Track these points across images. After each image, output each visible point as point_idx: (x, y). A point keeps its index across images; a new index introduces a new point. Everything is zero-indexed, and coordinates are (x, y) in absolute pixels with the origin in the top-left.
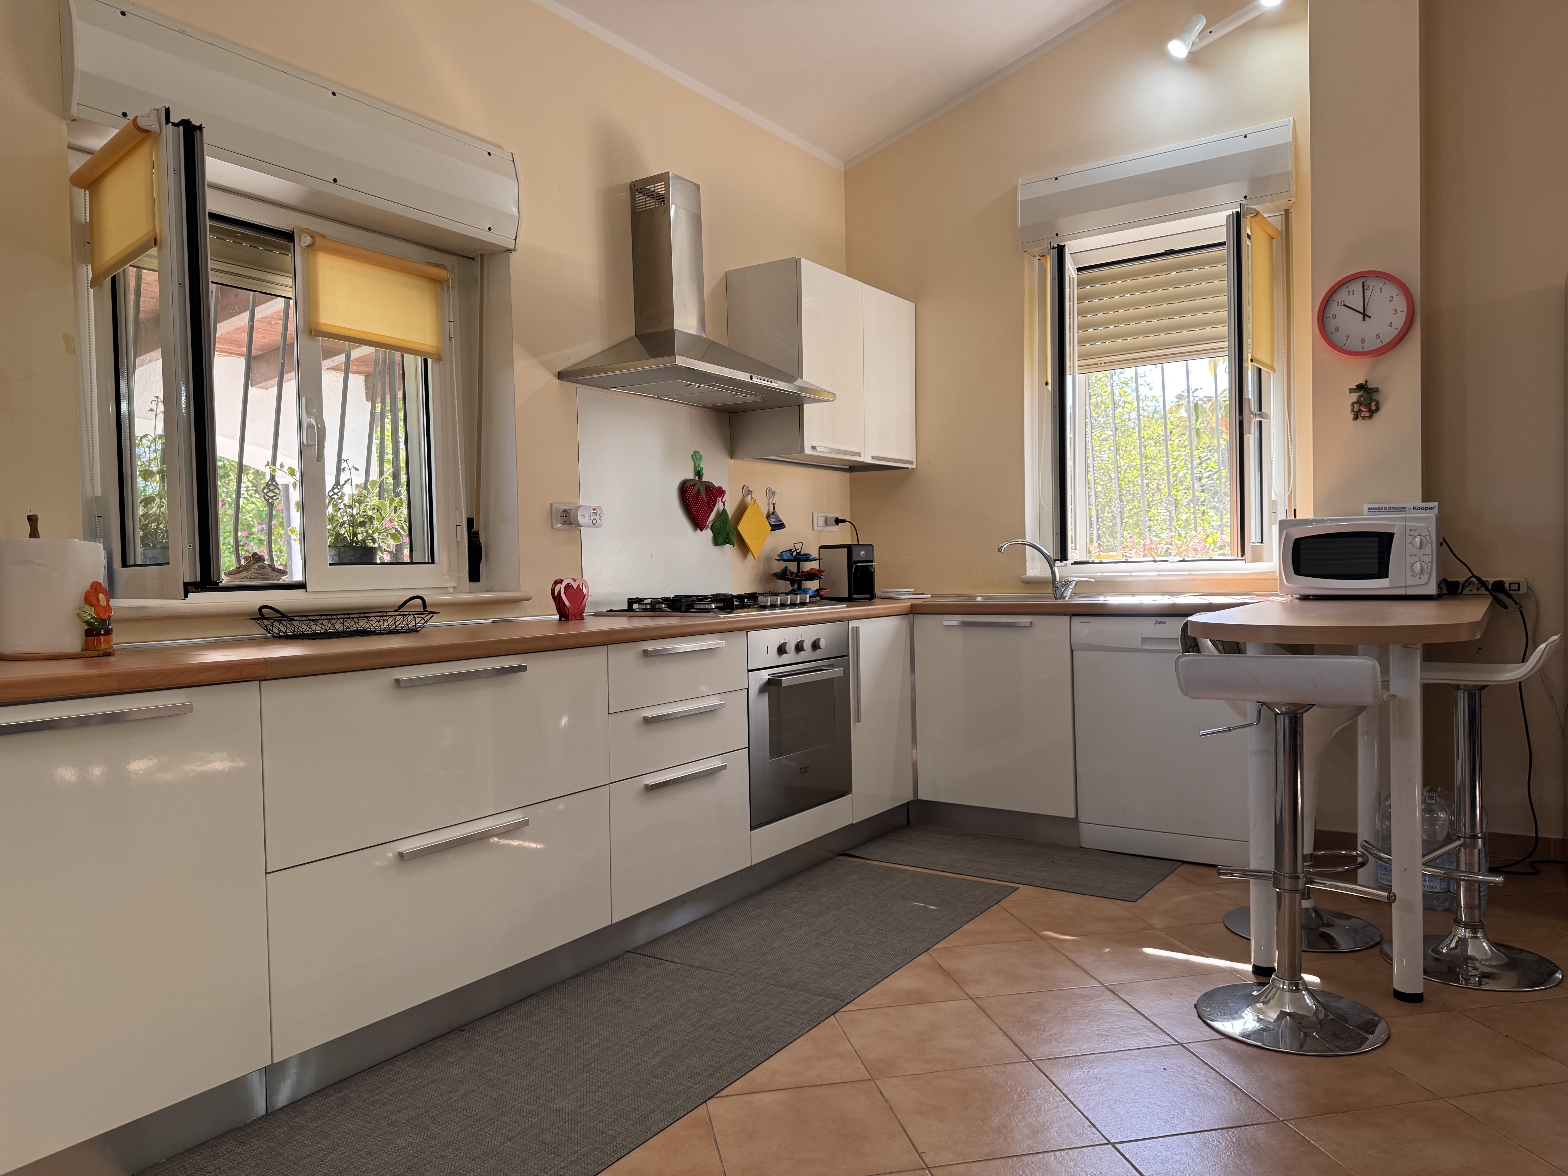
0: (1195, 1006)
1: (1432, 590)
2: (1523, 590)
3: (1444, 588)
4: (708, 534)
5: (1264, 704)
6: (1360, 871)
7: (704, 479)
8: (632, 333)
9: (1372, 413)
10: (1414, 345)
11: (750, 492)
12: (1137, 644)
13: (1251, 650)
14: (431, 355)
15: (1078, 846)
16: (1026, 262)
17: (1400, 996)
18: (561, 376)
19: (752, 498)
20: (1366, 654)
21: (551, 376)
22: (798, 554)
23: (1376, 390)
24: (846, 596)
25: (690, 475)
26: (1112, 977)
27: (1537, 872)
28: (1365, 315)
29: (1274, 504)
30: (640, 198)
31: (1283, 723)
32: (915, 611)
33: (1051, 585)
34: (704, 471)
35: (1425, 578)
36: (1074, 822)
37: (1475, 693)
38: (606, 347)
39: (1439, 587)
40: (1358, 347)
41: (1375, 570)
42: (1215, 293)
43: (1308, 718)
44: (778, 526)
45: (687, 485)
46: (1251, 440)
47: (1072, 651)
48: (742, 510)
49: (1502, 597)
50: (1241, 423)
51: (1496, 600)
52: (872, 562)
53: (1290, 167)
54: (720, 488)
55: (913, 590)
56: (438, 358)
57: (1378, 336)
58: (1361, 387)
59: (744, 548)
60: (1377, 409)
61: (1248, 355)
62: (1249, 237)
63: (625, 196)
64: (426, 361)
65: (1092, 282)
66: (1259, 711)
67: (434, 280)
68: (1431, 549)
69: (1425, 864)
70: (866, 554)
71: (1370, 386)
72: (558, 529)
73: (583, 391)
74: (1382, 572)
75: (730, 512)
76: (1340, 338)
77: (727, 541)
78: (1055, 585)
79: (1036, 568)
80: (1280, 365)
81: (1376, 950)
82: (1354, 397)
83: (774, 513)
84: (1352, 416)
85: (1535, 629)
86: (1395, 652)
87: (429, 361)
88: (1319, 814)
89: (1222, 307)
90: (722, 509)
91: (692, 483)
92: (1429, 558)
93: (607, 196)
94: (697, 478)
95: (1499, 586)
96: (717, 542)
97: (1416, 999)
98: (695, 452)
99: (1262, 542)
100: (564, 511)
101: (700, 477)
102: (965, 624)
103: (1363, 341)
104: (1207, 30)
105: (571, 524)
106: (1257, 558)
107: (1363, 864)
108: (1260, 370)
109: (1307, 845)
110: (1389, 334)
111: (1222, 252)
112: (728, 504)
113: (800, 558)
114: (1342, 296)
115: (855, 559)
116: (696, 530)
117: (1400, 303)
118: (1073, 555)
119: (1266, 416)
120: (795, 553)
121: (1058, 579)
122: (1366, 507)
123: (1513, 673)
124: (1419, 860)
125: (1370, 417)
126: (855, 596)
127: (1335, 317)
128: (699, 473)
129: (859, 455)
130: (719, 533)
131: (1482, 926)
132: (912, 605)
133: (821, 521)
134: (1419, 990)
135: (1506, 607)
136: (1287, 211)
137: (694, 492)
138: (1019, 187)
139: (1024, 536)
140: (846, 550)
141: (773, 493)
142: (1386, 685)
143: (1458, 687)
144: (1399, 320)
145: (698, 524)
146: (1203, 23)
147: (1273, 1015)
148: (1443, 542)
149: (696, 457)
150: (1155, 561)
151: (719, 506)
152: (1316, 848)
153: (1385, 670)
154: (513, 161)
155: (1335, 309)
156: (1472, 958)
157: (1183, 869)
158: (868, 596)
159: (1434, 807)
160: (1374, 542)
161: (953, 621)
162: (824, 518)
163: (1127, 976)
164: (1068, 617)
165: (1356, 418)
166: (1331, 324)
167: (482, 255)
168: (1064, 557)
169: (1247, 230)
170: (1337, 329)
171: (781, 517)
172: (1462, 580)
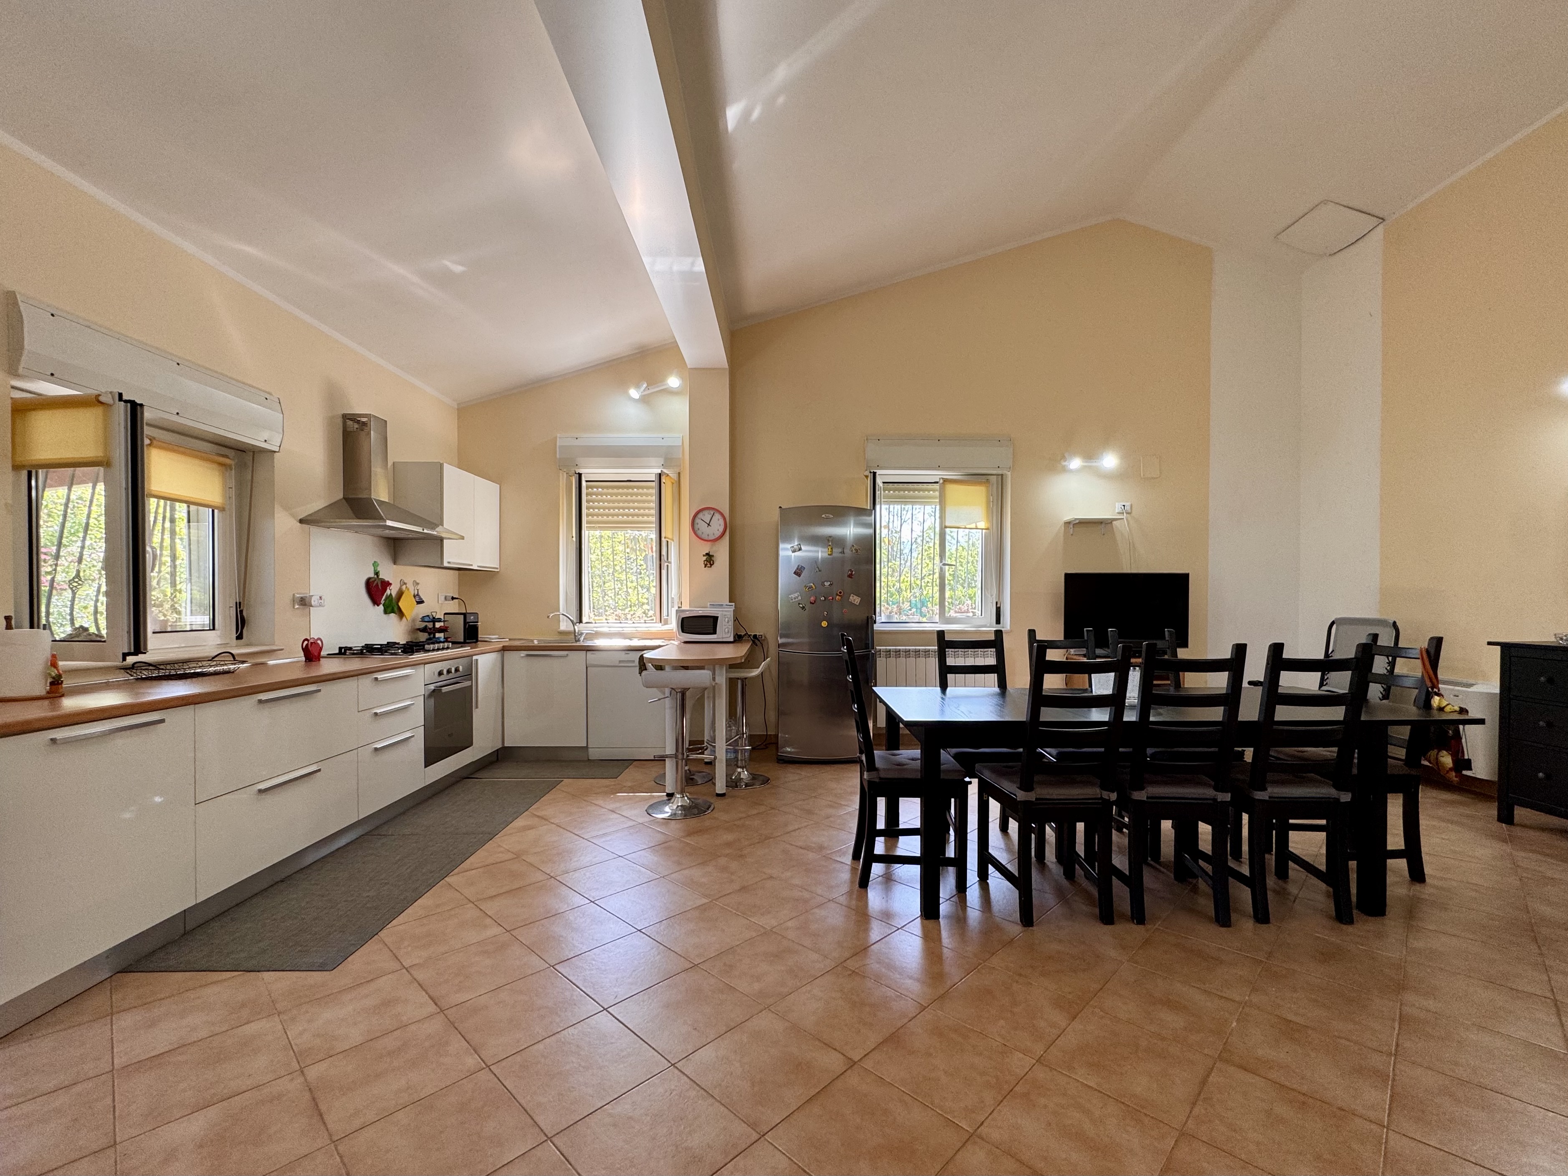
0: (646, 811)
1: (732, 639)
2: (763, 638)
3: (736, 637)
4: (381, 607)
5: (672, 689)
6: (705, 752)
7: (380, 577)
8: (341, 496)
9: (711, 565)
10: (727, 537)
11: (405, 584)
12: (617, 664)
13: (667, 668)
14: (217, 508)
15: (586, 759)
16: (561, 475)
17: (718, 795)
18: (301, 521)
19: (406, 587)
20: (708, 669)
21: (295, 521)
22: (434, 618)
23: (713, 556)
24: (462, 641)
25: (372, 575)
26: (612, 806)
27: (767, 748)
28: (709, 525)
29: (673, 598)
30: (349, 423)
31: (679, 695)
32: (504, 649)
33: (573, 635)
34: (380, 573)
35: (730, 634)
36: (586, 748)
37: (743, 680)
38: (326, 505)
39: (734, 637)
40: (706, 538)
41: (712, 631)
42: (649, 502)
43: (688, 693)
44: (421, 602)
45: (371, 581)
46: (664, 572)
47: (587, 668)
48: (400, 594)
49: (756, 641)
50: (660, 565)
51: (754, 642)
52: (477, 622)
53: (681, 456)
54: (388, 581)
55: (497, 636)
56: (222, 509)
57: (714, 534)
58: (707, 554)
59: (401, 614)
60: (713, 564)
61: (663, 535)
62: (664, 483)
63: (340, 421)
64: (213, 511)
65: (592, 487)
66: (671, 692)
67: (221, 464)
68: (731, 623)
69: (727, 745)
70: (474, 618)
71: (711, 554)
72: (297, 608)
73: (314, 529)
74: (715, 633)
75: (394, 595)
76: (699, 532)
77: (393, 612)
78: (576, 636)
79: (564, 626)
80: (676, 539)
81: (711, 782)
82: (705, 558)
83: (418, 595)
84: (704, 566)
85: (767, 654)
86: (717, 667)
87: (216, 511)
88: (691, 733)
89: (653, 509)
90: (389, 594)
91: (373, 580)
92: (730, 627)
93: (330, 421)
94: (376, 576)
95: (755, 636)
96: (386, 612)
97: (723, 795)
98: (375, 562)
99: (668, 616)
100: (302, 598)
101: (378, 576)
102: (528, 655)
103: (708, 535)
104: (647, 388)
105: (305, 605)
106: (666, 623)
107: (706, 749)
108: (668, 542)
109: (686, 745)
110: (718, 534)
111: (653, 484)
112: (393, 591)
113: (434, 620)
114: (700, 515)
115: (468, 621)
116: (374, 605)
117: (722, 522)
118: (585, 619)
119: (670, 563)
120: (431, 617)
121: (577, 631)
122: (709, 604)
123: (755, 672)
124: (725, 744)
125: (711, 567)
126: (468, 641)
127: (698, 524)
128: (377, 574)
129: (472, 565)
130: (388, 607)
131: (745, 767)
132: (503, 646)
133: (442, 598)
134: (724, 792)
135: (757, 645)
136: (679, 473)
137: (374, 585)
138: (558, 439)
139: (559, 611)
140: (462, 616)
141: (418, 584)
142: (714, 679)
143: (738, 679)
144: (721, 529)
145: (375, 602)
146: (645, 385)
147: (675, 807)
148: (736, 619)
149: (375, 564)
150: (621, 623)
151: (388, 592)
152: (689, 746)
153: (714, 674)
154: (280, 403)
155: (698, 520)
156: (742, 779)
157: (635, 763)
158: (474, 641)
159: (732, 725)
160: (712, 620)
161: (523, 653)
162: (444, 597)
163: (618, 805)
164: (585, 652)
165: (705, 567)
166: (696, 527)
167: (254, 452)
168: (581, 621)
169: (663, 480)
170: (699, 529)
171: (422, 597)
172: (743, 634)
